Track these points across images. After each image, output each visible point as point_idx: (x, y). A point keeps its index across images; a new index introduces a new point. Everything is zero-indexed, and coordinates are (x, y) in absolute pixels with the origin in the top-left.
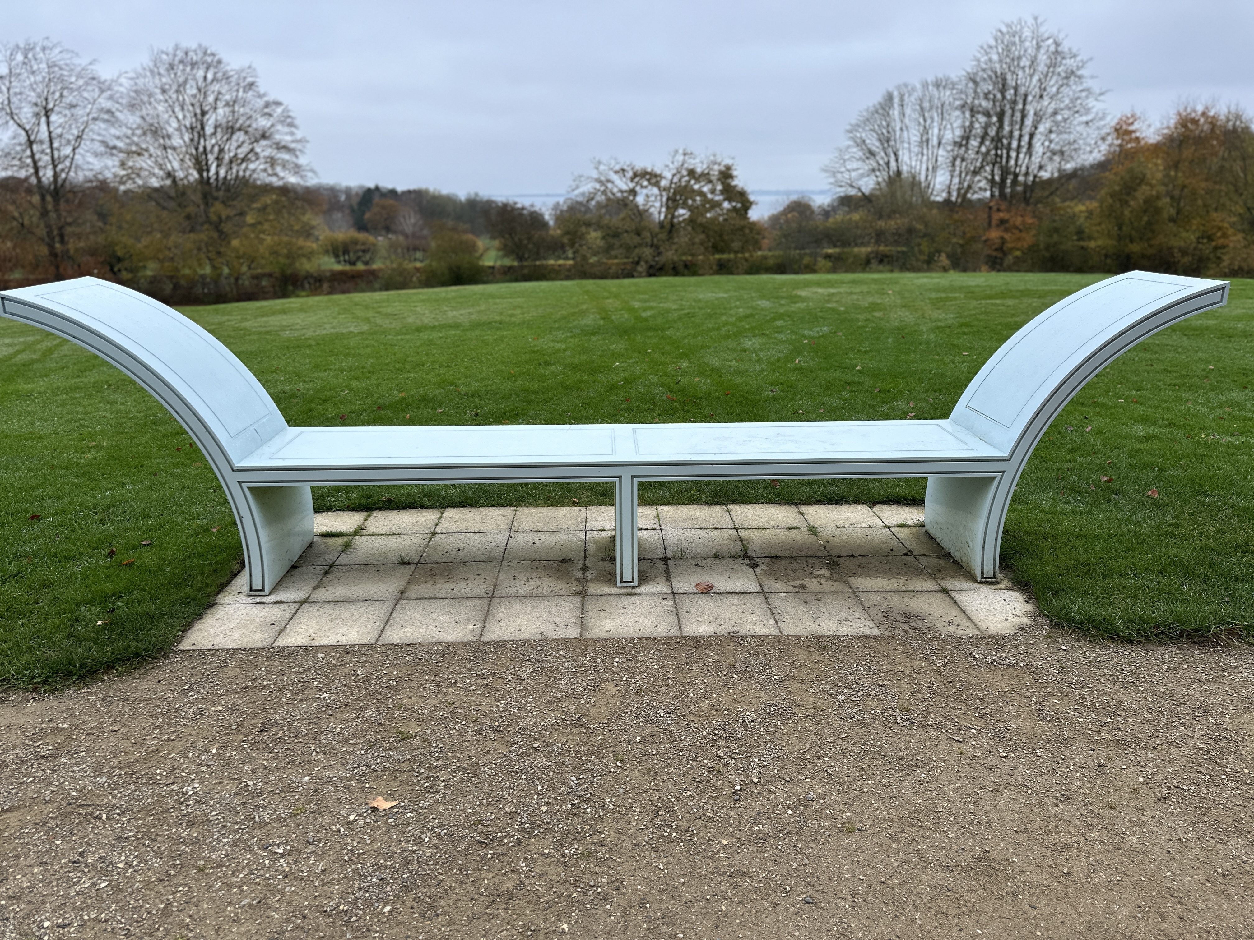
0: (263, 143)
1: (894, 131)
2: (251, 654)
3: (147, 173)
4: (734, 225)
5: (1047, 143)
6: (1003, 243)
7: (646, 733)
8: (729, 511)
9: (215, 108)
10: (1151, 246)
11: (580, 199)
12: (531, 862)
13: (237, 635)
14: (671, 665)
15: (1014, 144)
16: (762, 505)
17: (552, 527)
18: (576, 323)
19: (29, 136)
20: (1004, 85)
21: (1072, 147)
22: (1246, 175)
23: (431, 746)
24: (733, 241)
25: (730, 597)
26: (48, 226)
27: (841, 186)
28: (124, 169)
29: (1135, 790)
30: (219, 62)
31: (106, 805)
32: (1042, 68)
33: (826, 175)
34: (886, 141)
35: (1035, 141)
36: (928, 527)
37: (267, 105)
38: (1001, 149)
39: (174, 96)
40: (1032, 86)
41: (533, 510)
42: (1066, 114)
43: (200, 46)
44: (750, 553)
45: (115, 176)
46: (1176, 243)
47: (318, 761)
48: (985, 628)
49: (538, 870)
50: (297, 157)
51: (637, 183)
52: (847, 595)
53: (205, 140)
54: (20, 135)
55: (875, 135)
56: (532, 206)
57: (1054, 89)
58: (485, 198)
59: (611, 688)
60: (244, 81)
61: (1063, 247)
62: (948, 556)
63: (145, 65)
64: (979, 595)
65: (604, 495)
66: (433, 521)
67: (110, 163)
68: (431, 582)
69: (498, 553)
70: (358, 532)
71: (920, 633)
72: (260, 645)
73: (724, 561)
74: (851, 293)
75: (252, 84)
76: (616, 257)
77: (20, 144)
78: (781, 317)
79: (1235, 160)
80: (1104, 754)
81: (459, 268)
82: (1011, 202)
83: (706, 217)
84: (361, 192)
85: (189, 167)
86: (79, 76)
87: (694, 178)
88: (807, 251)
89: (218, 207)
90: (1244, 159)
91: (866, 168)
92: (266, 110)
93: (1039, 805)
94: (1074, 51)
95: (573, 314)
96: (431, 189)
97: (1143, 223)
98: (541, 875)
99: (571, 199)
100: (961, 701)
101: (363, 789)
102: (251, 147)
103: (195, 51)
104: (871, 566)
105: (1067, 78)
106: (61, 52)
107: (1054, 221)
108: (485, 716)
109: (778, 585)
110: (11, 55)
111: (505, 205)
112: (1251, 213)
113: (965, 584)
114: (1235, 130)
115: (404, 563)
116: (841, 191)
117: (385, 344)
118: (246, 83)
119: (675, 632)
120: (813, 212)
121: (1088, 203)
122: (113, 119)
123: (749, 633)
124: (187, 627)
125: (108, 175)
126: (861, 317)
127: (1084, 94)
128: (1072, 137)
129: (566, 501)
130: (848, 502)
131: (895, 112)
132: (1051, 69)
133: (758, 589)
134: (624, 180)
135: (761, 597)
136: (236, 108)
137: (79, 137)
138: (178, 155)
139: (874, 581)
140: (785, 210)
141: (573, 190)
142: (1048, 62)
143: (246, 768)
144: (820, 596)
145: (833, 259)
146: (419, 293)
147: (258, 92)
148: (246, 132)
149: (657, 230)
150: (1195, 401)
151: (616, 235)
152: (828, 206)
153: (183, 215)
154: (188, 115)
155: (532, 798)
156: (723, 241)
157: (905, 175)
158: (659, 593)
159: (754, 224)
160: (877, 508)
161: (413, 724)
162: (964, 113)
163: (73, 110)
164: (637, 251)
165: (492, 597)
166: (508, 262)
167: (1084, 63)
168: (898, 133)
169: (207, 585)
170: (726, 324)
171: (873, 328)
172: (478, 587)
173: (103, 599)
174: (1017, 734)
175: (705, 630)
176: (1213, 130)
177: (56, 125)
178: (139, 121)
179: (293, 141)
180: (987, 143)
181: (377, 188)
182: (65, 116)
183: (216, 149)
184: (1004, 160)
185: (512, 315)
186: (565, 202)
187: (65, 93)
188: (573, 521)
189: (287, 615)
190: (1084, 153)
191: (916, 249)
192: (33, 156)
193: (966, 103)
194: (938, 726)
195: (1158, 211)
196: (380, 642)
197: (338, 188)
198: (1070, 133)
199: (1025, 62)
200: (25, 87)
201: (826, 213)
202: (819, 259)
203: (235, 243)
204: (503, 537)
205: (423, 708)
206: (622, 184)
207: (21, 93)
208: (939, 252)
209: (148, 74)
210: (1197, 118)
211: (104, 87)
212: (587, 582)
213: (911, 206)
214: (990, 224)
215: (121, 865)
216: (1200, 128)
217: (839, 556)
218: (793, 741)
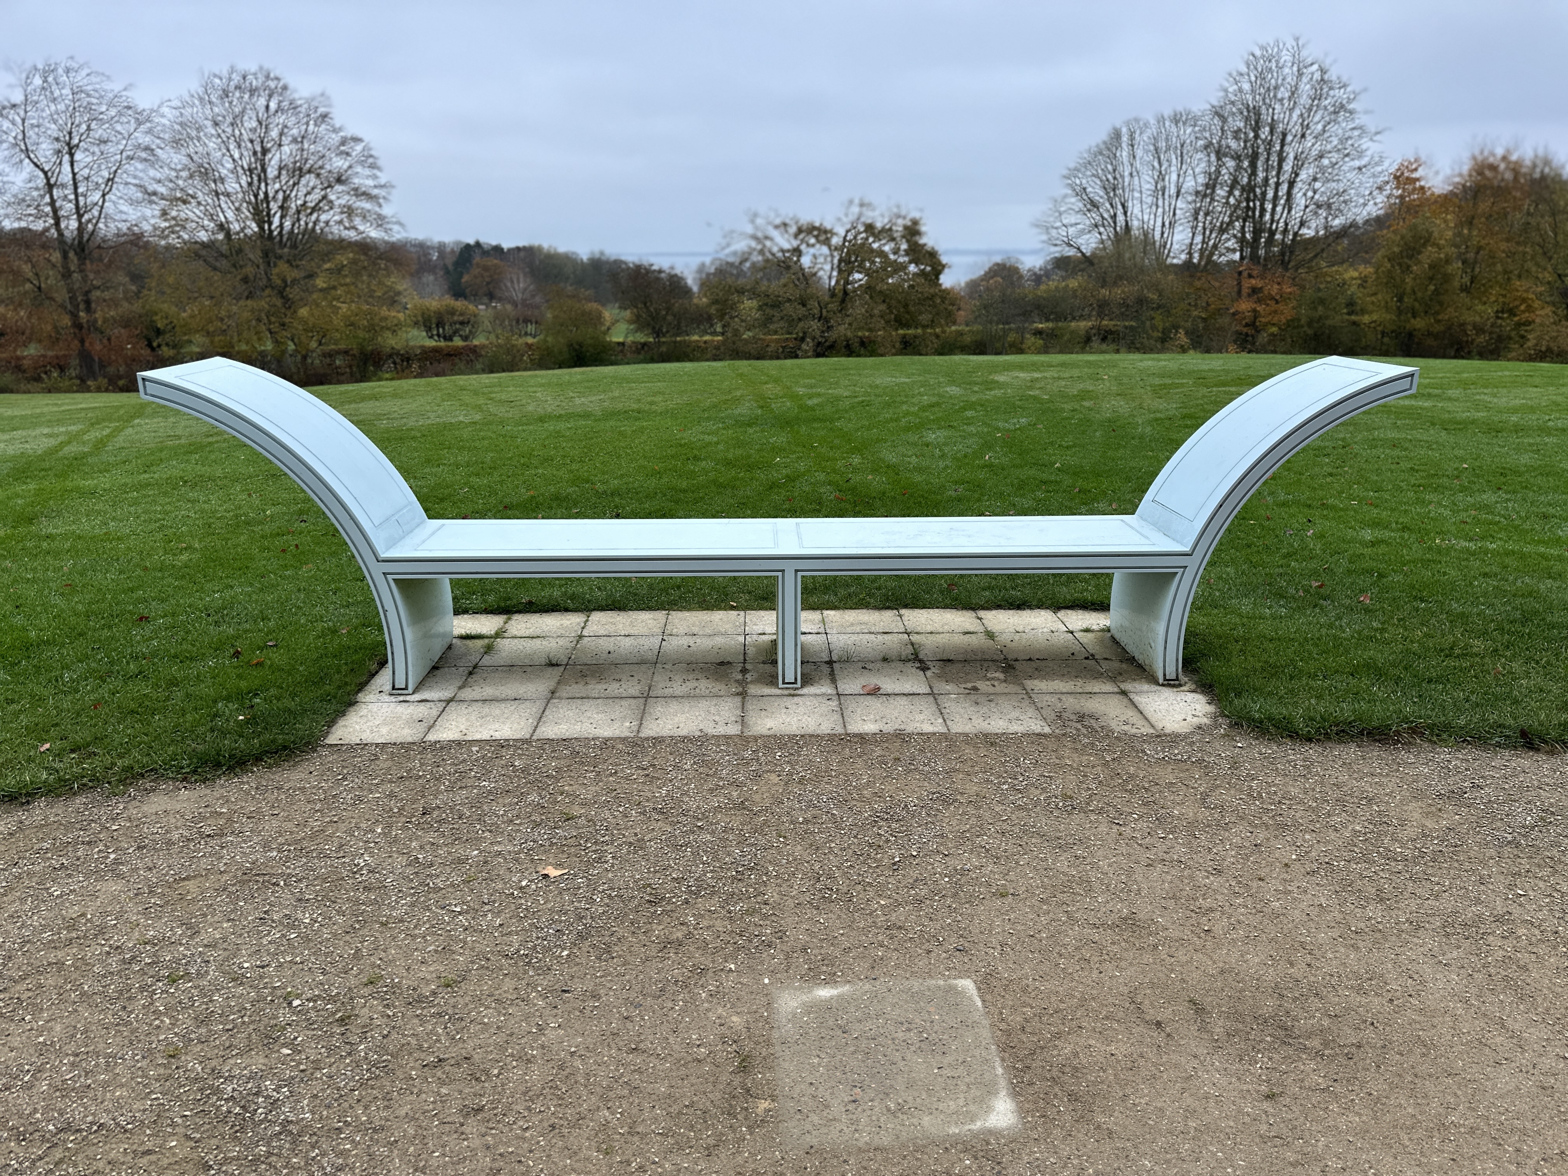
0: (339, 188)
1: (1122, 177)
2: (402, 748)
3: (194, 225)
4: (922, 293)
5: (1310, 194)
6: (1255, 318)
7: (809, 815)
8: (900, 616)
9: (280, 145)
10: (1438, 321)
11: (731, 259)
12: (699, 916)
13: (384, 730)
14: (835, 759)
15: (1270, 194)
16: (937, 610)
17: (708, 631)
18: (730, 411)
19: (48, 179)
20: (1257, 122)
21: (1342, 199)
22: (1556, 235)
23: (595, 825)
24: (921, 313)
25: (898, 698)
26: (70, 290)
27: (1056, 245)
28: (165, 220)
29: (1286, 865)
30: (285, 88)
31: (282, 874)
32: (1304, 100)
33: (1038, 230)
34: (1112, 188)
35: (1295, 190)
36: (1114, 631)
37: (343, 142)
38: (1254, 201)
39: (229, 130)
40: (1292, 124)
41: (686, 614)
42: (1335, 157)
43: (261, 68)
44: (921, 657)
45: (155, 228)
46: (1469, 318)
47: (485, 838)
48: (1161, 727)
49: (704, 923)
50: (380, 206)
51: (802, 241)
52: (1021, 696)
53: (267, 185)
54: (37, 177)
55: (1098, 182)
56: (672, 268)
57: (1320, 127)
58: (613, 258)
59: (774, 778)
60: (316, 111)
61: (1329, 322)
62: (1132, 660)
63: (193, 92)
64: (1159, 697)
65: (765, 599)
66: (579, 624)
67: (148, 212)
68: (583, 683)
69: (651, 656)
70: (500, 634)
71: (1092, 730)
72: (410, 740)
73: (893, 665)
74: (1059, 378)
75: (324, 116)
76: (776, 332)
77: (37, 189)
78: (972, 406)
79: (1542, 216)
80: (1261, 836)
81: (581, 345)
82: (1265, 265)
83: (888, 283)
84: (457, 250)
85: (247, 217)
86: (110, 105)
87: (873, 235)
88: (1012, 326)
89: (282, 267)
90: (1553, 215)
91: (1088, 222)
92: (342, 148)
93: (1191, 877)
94: (1344, 79)
95: (726, 402)
96: (545, 245)
97: (1429, 293)
98: (708, 927)
99: (720, 259)
100: (1126, 791)
101: (532, 861)
102: (323, 193)
103: (255, 74)
104: (1048, 670)
105: (1335, 113)
106: (88, 75)
107: (1319, 290)
108: (648, 801)
109: (949, 687)
110: (28, 78)
111: (638, 268)
112: (1563, 282)
113: (1146, 687)
114: (1543, 177)
115: (551, 664)
116: (1057, 252)
117: (504, 436)
118: (318, 114)
119: (840, 730)
120: (1021, 277)
121: (1361, 268)
122: (151, 158)
123: (916, 731)
124: (331, 723)
125: (146, 227)
126: (1067, 407)
127: (1356, 133)
128: (1341, 187)
129: (723, 605)
130: (1030, 608)
131: (1124, 154)
132: (1316, 102)
133: (928, 690)
134: (786, 236)
135: (931, 699)
136: (306, 146)
137: (110, 180)
138: (233, 202)
139: (1050, 683)
140: (986, 274)
141: (723, 249)
142: (1312, 93)
143: (414, 844)
144: (992, 697)
145: (1044, 336)
146: (536, 376)
147: (332, 126)
148: (318, 175)
149: (827, 298)
150: (1439, 503)
151: (776, 305)
152: (1040, 269)
153: (239, 277)
154: (245, 153)
155: (697, 866)
156: (908, 312)
157: (1135, 232)
158: (823, 695)
159: (947, 292)
160: (1062, 614)
161: (577, 808)
162: (1209, 155)
163: (102, 147)
164: (801, 324)
165: (648, 697)
166: (641, 338)
167: (1356, 94)
168: (1127, 180)
169: (346, 684)
170: (907, 414)
171: (1080, 420)
172: (633, 688)
173: (240, 697)
174: (1179, 819)
175: (870, 727)
176: (1516, 179)
177: (82, 165)
178: (185, 160)
179: (375, 187)
180: (1237, 193)
181: (478, 244)
182: (93, 153)
183: (280, 196)
184: (1257, 213)
185: (652, 403)
186: (712, 263)
187: (93, 125)
188: (731, 625)
189: (435, 712)
190: (1356, 206)
191: (1148, 323)
192: (53, 203)
193: (1211, 143)
194: (1100, 812)
195: (1447, 278)
196: (534, 738)
197: (429, 244)
198: (1338, 181)
199: (1283, 93)
200: (43, 118)
201: (1038, 278)
202: (1028, 336)
203: (303, 312)
204: (657, 641)
205: (586, 794)
206: (783, 242)
207: (38, 126)
208: (1176, 327)
209: (197, 102)
210: (1496, 163)
211: (142, 119)
212: (747, 683)
213: (1142, 270)
214: (1239, 293)
215: (307, 921)
216: (1499, 177)
217: (1016, 660)
218: (954, 823)
